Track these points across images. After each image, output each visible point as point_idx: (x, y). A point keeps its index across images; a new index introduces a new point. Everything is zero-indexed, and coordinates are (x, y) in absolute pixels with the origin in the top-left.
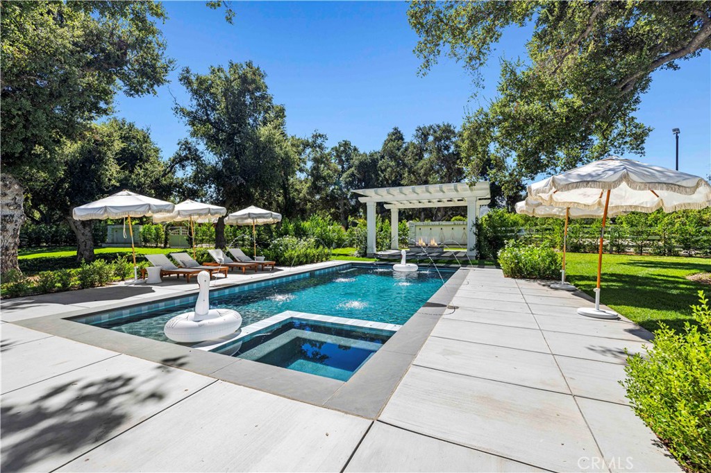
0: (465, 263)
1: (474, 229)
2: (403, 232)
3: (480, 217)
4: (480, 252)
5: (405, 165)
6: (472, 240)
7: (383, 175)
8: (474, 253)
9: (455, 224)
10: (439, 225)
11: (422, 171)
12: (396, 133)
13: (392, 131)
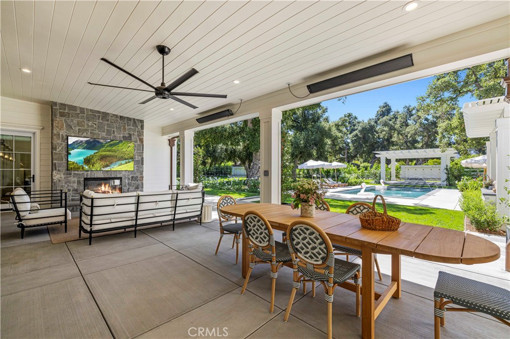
0: (440, 187)
1: (445, 171)
2: (398, 170)
3: (448, 165)
4: (449, 183)
5: (395, 130)
6: (445, 177)
7: (377, 135)
8: (445, 183)
9: (433, 167)
10: (422, 167)
11: (409, 135)
12: (386, 106)
13: (382, 105)
